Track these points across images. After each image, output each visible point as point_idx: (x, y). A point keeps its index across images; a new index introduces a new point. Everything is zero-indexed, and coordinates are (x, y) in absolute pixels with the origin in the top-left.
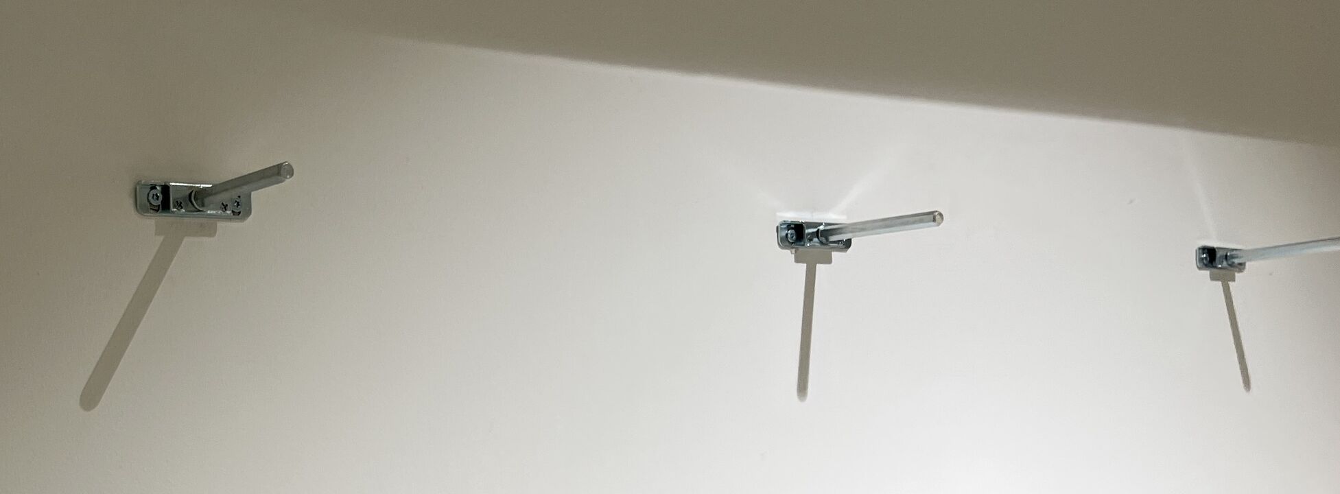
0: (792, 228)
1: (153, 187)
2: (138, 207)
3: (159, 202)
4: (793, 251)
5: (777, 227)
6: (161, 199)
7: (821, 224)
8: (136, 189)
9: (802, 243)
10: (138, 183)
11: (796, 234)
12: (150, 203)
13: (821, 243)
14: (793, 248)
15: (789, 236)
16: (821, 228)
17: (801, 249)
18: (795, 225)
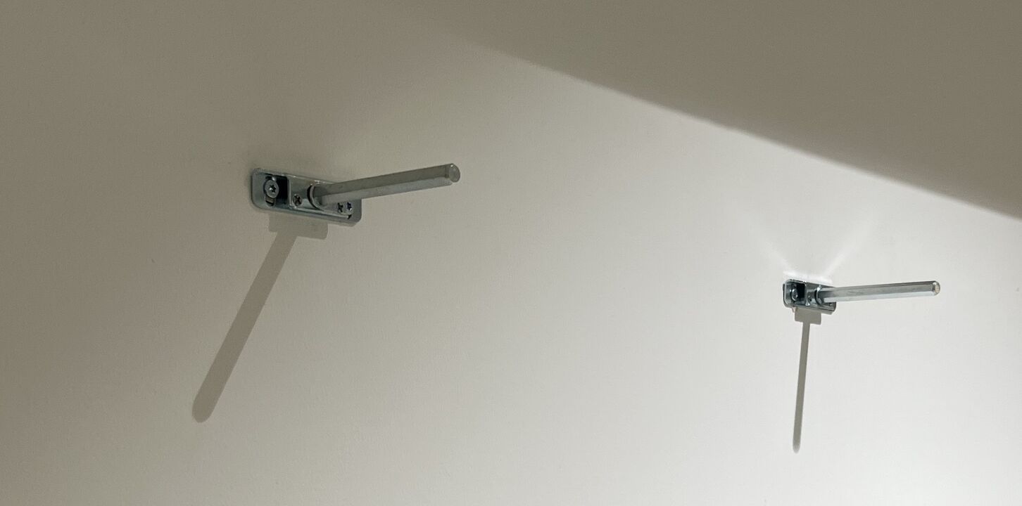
0: (795, 288)
1: (269, 177)
2: (254, 199)
3: (274, 195)
4: (794, 309)
5: (784, 285)
6: (277, 191)
7: (817, 285)
8: (251, 177)
9: (803, 302)
10: (256, 170)
11: (799, 293)
12: (267, 195)
13: (818, 303)
14: (794, 306)
15: (793, 294)
16: (818, 289)
17: (801, 308)
18: (797, 284)
